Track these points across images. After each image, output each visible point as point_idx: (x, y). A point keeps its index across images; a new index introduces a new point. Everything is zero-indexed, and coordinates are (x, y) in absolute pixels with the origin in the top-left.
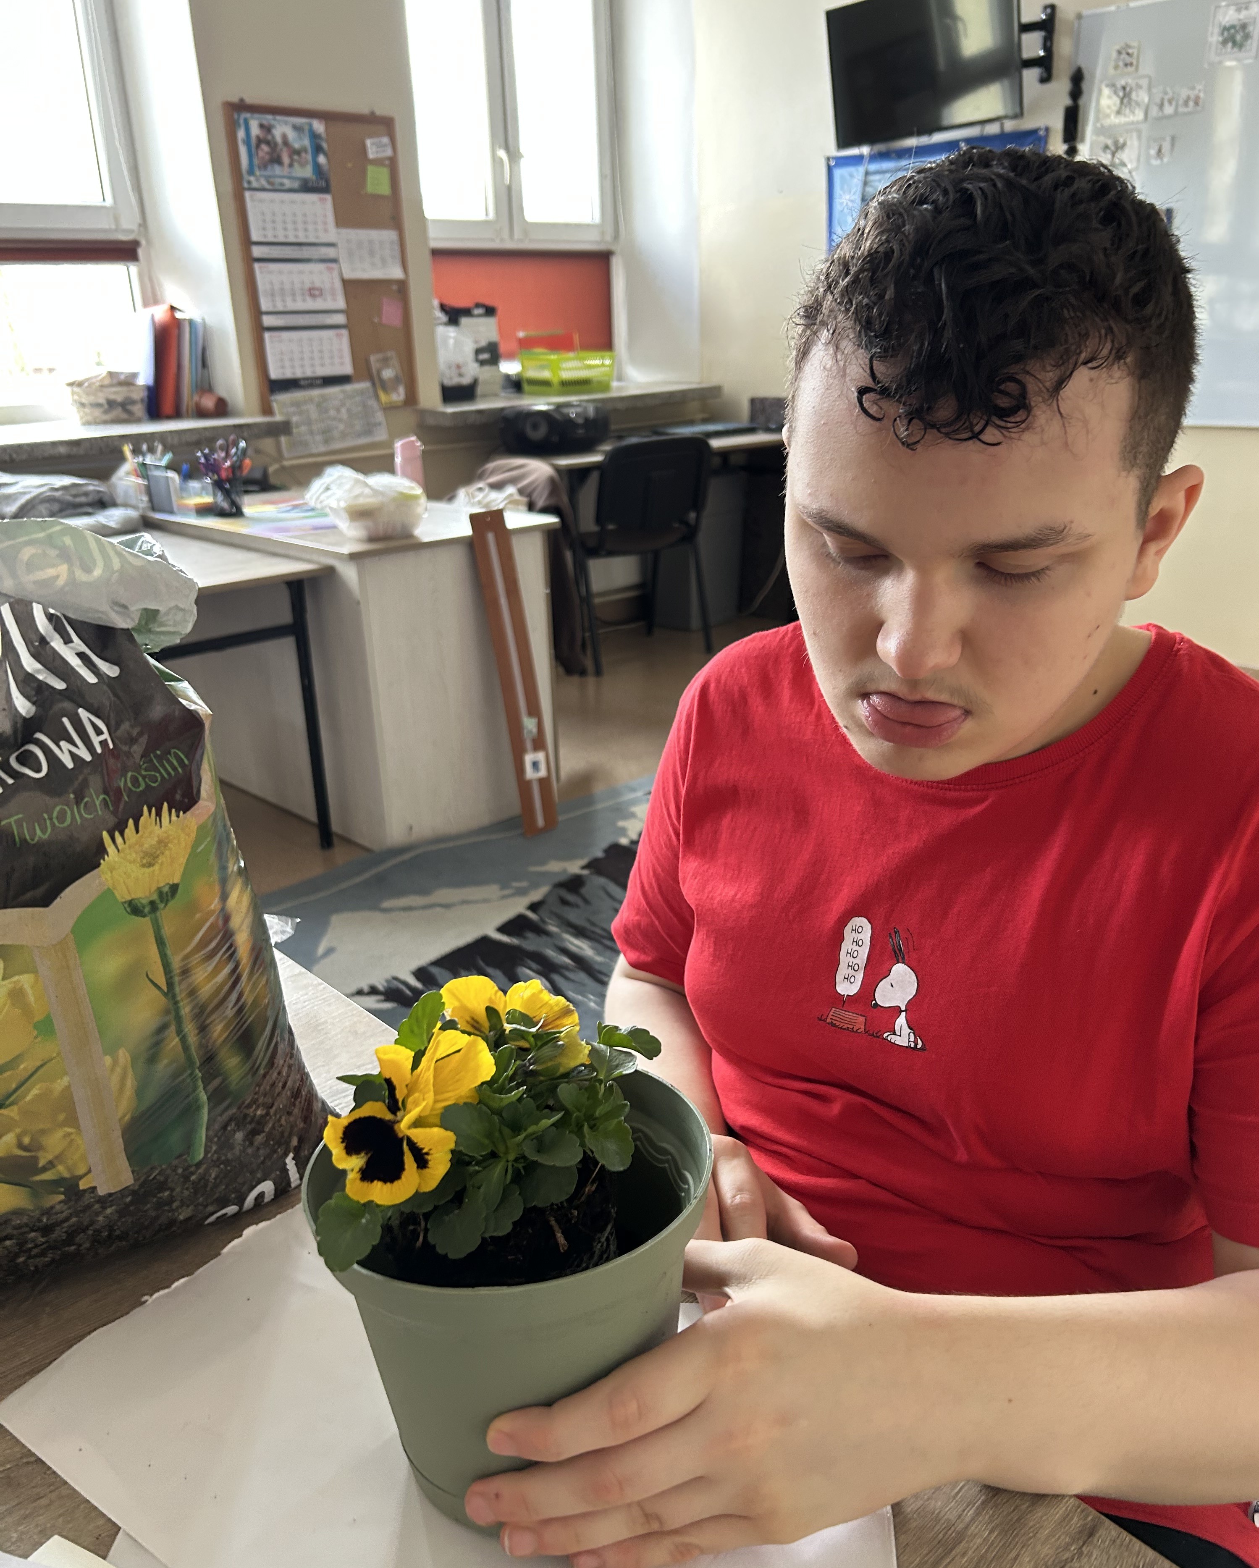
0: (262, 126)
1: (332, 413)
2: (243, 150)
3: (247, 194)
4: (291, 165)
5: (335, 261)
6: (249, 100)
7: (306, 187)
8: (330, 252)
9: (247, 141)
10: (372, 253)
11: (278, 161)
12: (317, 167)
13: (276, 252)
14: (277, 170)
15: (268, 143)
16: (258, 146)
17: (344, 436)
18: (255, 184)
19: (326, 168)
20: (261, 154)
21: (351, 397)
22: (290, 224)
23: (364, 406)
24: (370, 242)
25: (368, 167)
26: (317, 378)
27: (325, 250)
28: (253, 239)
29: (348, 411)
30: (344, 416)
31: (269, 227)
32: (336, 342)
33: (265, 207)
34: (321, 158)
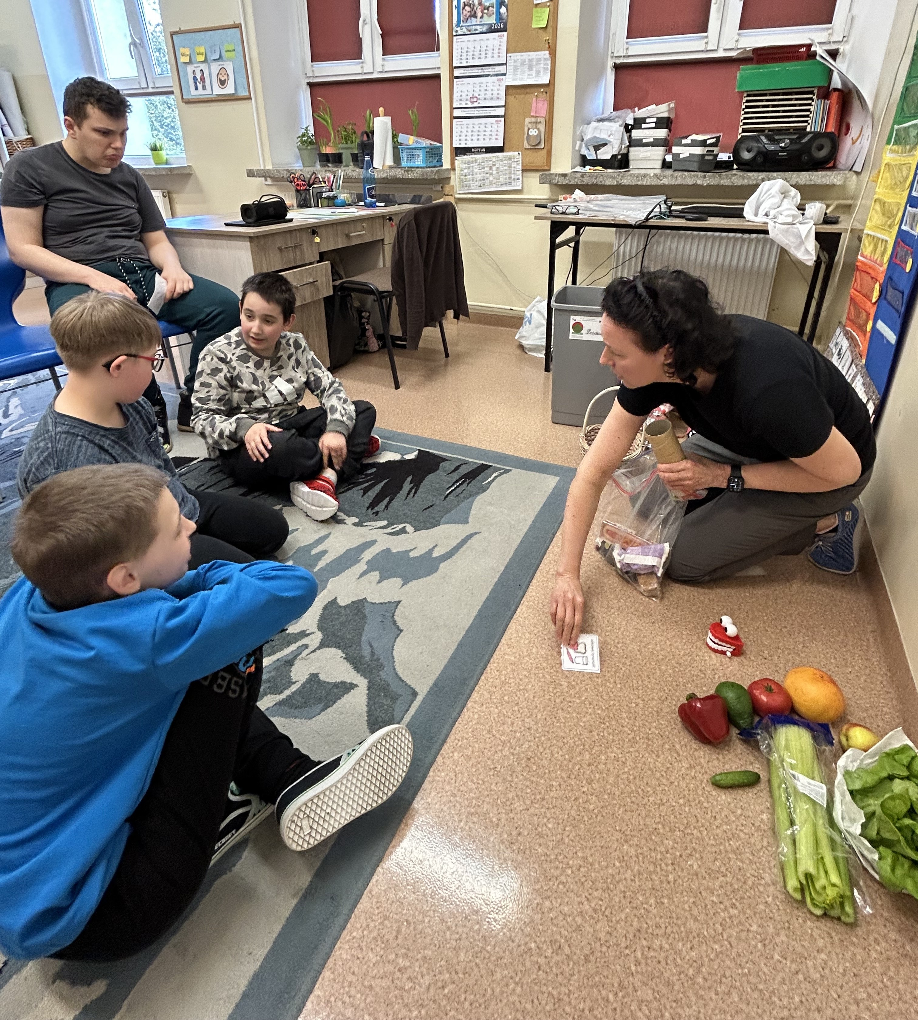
1: (487, 169)
2: (455, 12)
3: (455, 38)
4: (482, 17)
5: (505, 75)
7: (491, 30)
8: (502, 69)
9: (458, 7)
10: (530, 68)
11: (475, 15)
13: (468, 72)
14: (474, 21)
15: (470, 5)
16: (463, 8)
17: (491, 183)
18: (459, 33)
19: (505, 16)
20: (465, 12)
21: (501, 160)
22: (477, 54)
23: (510, 167)
24: (530, 60)
25: (535, 10)
26: (482, 148)
27: (497, 68)
28: (454, 65)
29: (498, 169)
30: (494, 172)
31: (464, 57)
32: (495, 126)
33: (464, 45)
34: (503, 10)
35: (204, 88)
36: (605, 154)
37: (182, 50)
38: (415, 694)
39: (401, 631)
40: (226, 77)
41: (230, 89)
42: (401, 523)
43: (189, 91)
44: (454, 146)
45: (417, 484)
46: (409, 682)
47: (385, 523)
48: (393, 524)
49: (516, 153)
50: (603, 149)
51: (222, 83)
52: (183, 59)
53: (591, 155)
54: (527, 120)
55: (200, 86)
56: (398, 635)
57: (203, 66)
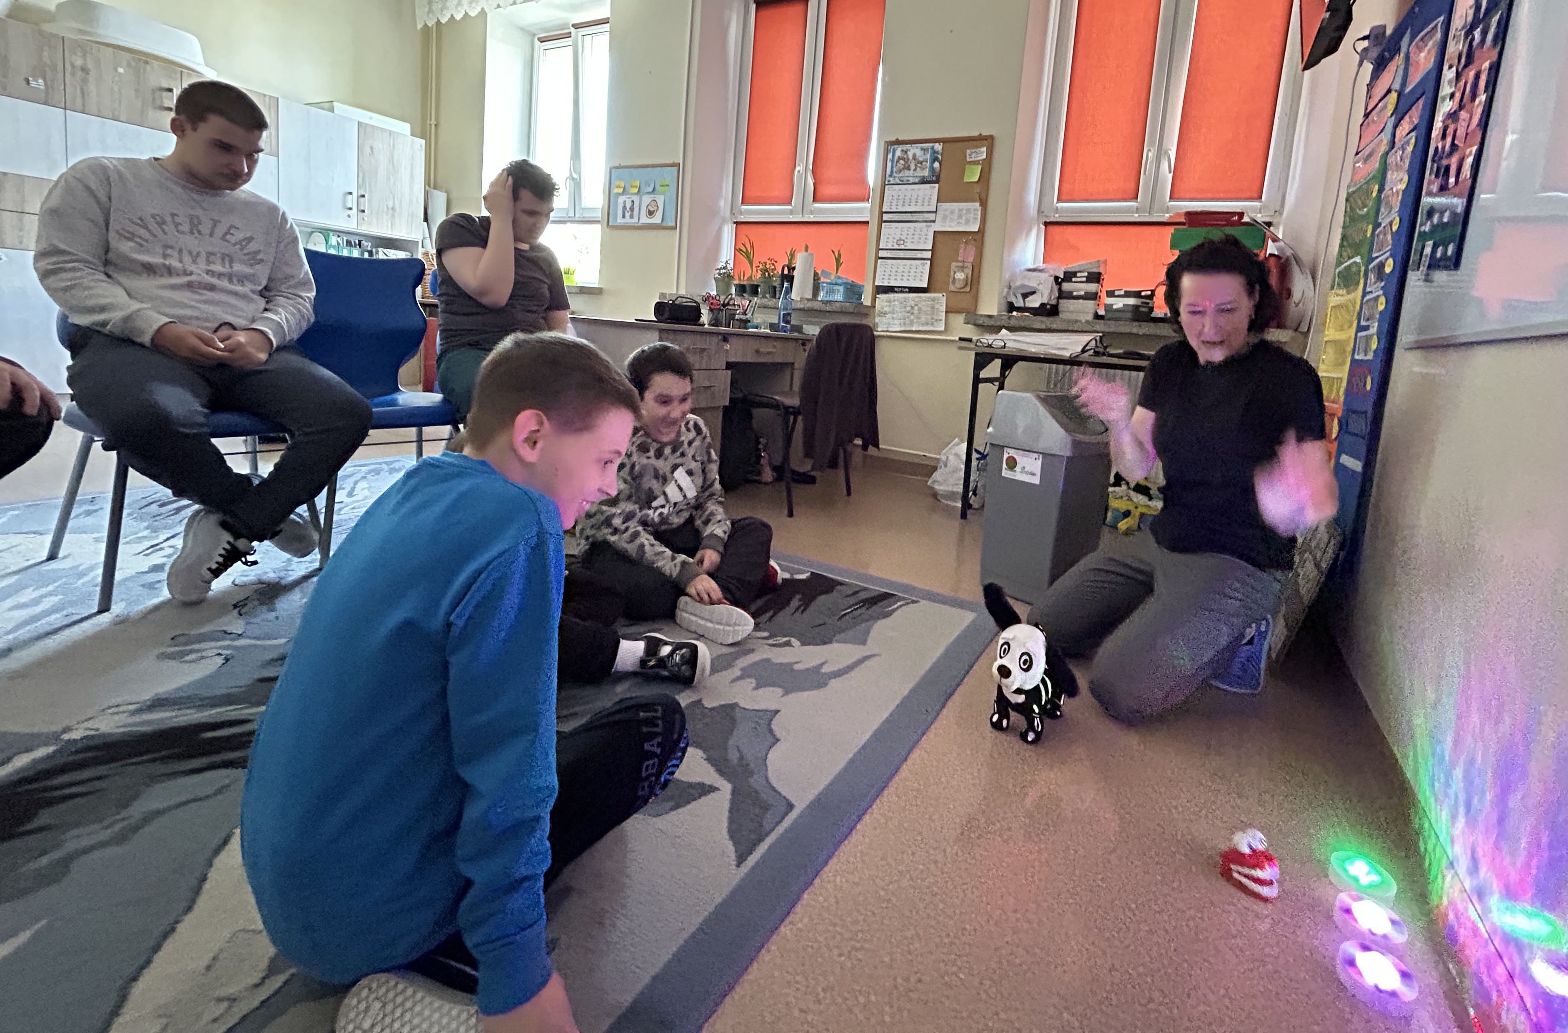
0: (902, 151)
1: (908, 308)
2: (889, 164)
3: (886, 187)
4: (915, 170)
5: (934, 222)
6: (900, 139)
7: (923, 181)
8: (931, 217)
9: (892, 161)
10: (960, 217)
11: (909, 169)
12: (932, 169)
13: (898, 217)
14: (907, 173)
15: (903, 159)
16: (898, 162)
17: (912, 323)
18: (892, 182)
19: (938, 170)
20: (898, 165)
21: (924, 301)
22: (907, 201)
23: (933, 308)
24: (960, 210)
25: (967, 166)
26: (905, 287)
27: (926, 215)
28: (884, 210)
29: (920, 309)
30: (916, 312)
31: (894, 204)
32: (920, 268)
33: (895, 193)
34: (936, 165)
35: (632, 217)
36: (1034, 302)
37: (617, 183)
38: (791, 806)
39: (778, 740)
40: (655, 208)
41: (657, 219)
42: (785, 636)
43: (616, 219)
44: (876, 284)
45: (806, 604)
46: (784, 793)
47: (766, 634)
48: (776, 636)
49: (941, 295)
50: (1031, 298)
51: (651, 213)
52: (616, 191)
53: (1019, 303)
54: (954, 264)
55: (627, 215)
56: (774, 744)
57: (636, 199)
